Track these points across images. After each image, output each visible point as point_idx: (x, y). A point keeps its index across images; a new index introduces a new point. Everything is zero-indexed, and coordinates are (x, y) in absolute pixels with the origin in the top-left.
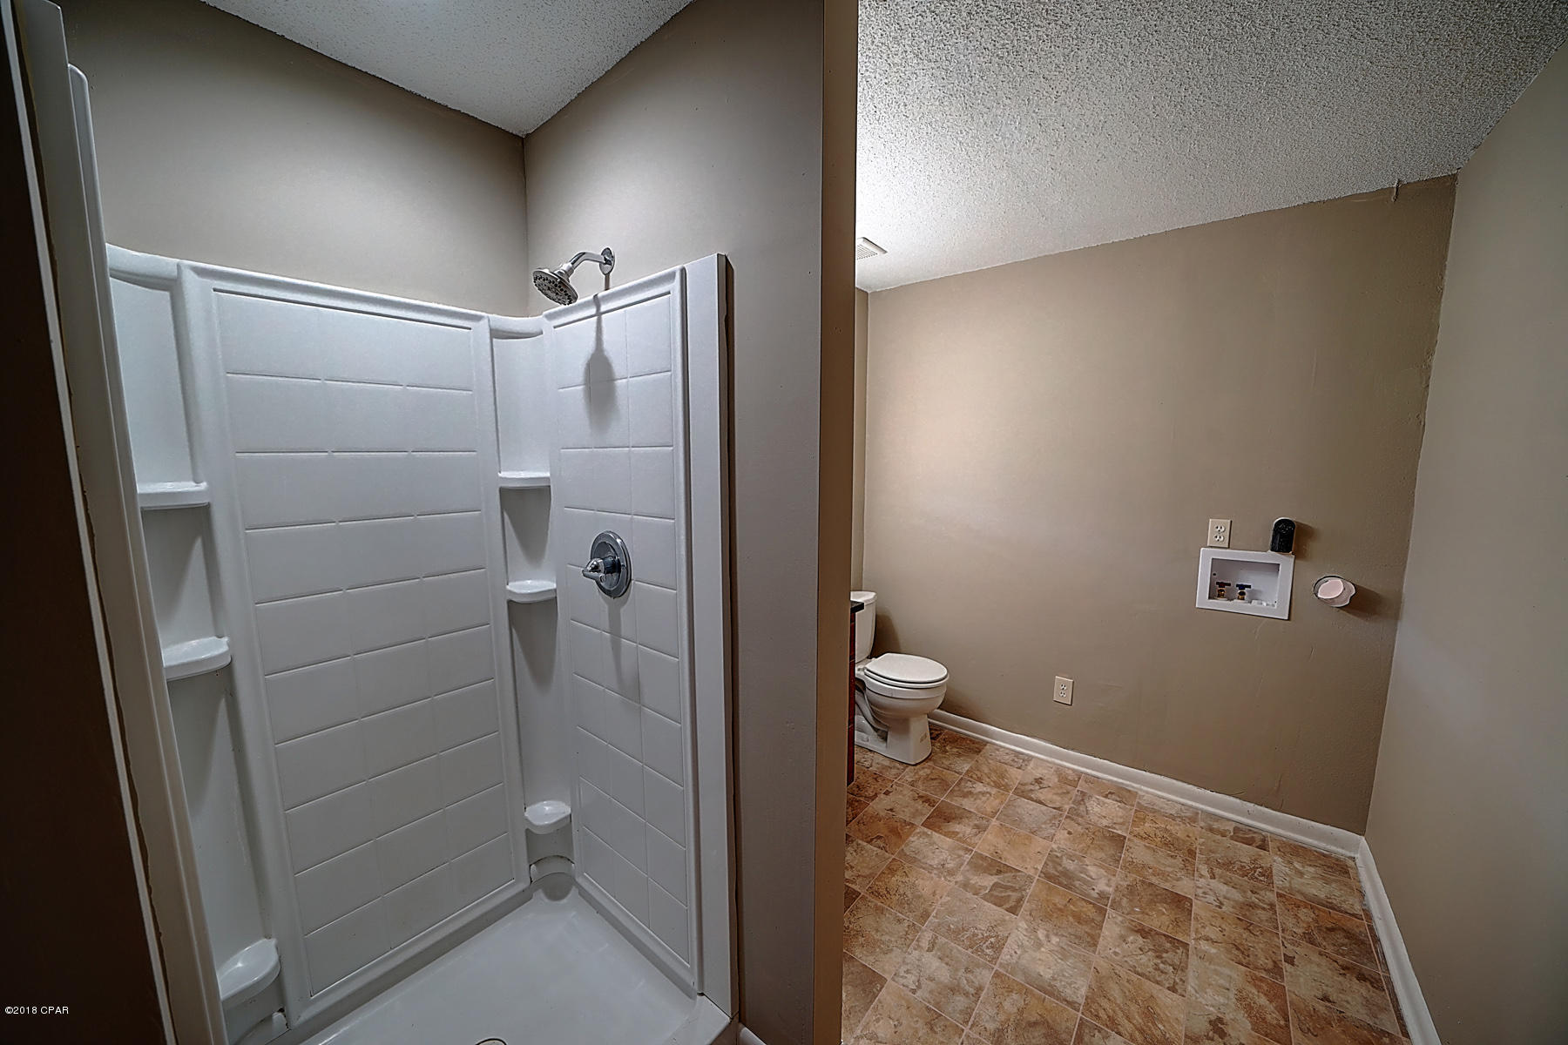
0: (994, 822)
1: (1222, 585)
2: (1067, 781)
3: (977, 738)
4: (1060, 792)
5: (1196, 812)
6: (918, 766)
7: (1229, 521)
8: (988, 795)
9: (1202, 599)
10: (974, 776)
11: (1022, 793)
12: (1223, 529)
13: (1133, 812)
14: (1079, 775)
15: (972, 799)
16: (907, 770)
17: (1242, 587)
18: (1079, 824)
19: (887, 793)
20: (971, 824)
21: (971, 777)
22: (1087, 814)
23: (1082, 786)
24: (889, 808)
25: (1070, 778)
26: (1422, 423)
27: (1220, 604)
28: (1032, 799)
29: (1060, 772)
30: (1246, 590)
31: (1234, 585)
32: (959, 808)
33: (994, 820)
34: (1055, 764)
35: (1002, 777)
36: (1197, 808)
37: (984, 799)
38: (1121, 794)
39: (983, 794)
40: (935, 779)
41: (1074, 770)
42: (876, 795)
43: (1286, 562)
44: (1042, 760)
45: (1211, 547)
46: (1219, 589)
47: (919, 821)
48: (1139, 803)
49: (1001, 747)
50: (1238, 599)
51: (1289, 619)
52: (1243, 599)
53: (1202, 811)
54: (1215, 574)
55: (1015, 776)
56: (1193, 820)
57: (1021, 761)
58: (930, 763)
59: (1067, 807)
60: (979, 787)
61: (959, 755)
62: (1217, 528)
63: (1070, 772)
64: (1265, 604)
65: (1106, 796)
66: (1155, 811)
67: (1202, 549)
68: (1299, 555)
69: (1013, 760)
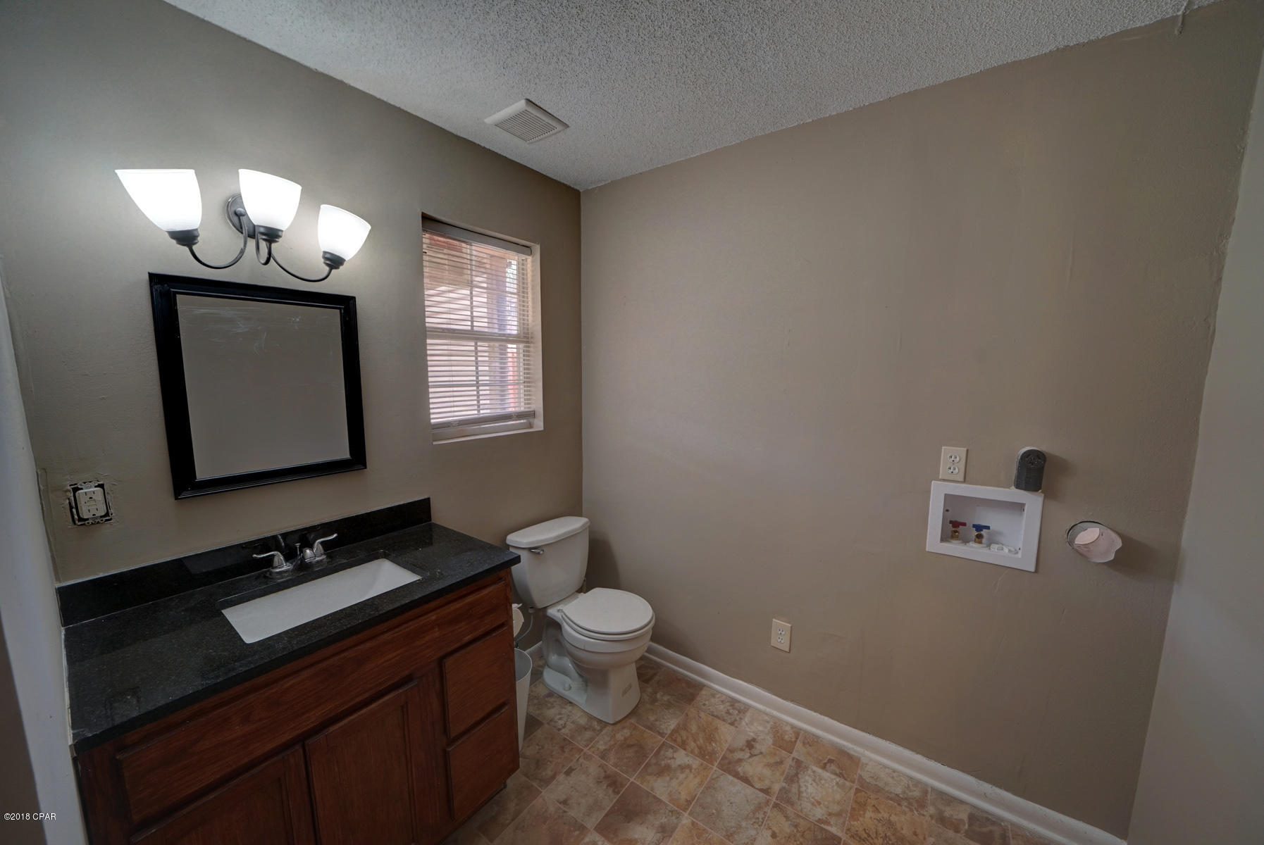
0: (686, 820)
1: (956, 524)
2: (785, 741)
3: (695, 680)
4: (772, 761)
5: (925, 790)
6: (618, 725)
7: (965, 449)
8: (688, 771)
9: (933, 541)
10: (678, 740)
11: (729, 766)
12: (958, 459)
13: (853, 791)
14: (797, 732)
15: (668, 778)
16: (604, 732)
17: (979, 528)
18: (787, 817)
19: (568, 773)
20: (657, 823)
21: (675, 741)
22: (799, 799)
23: (799, 751)
24: (561, 799)
25: (786, 737)
26: (1212, 328)
27: (955, 549)
28: (736, 775)
29: (777, 730)
30: (984, 532)
31: (969, 524)
32: (648, 794)
33: (686, 814)
34: (773, 717)
35: (710, 738)
36: (926, 785)
37: (682, 776)
38: (842, 763)
39: (682, 768)
40: (632, 746)
41: (793, 727)
42: (553, 777)
43: (1033, 502)
44: (760, 711)
45: (944, 480)
46: (954, 529)
47: (591, 823)
48: (860, 776)
49: (719, 692)
50: (975, 541)
51: (1036, 571)
52: (981, 543)
53: (933, 789)
54: (947, 511)
55: (728, 736)
56: (921, 804)
57: (737, 710)
58: (633, 721)
59: (776, 788)
60: (681, 757)
61: (669, 706)
62: (951, 457)
63: (788, 728)
64: (1006, 550)
65: (824, 767)
66: (878, 790)
67: (933, 482)
68: (1050, 495)
69: (728, 712)
